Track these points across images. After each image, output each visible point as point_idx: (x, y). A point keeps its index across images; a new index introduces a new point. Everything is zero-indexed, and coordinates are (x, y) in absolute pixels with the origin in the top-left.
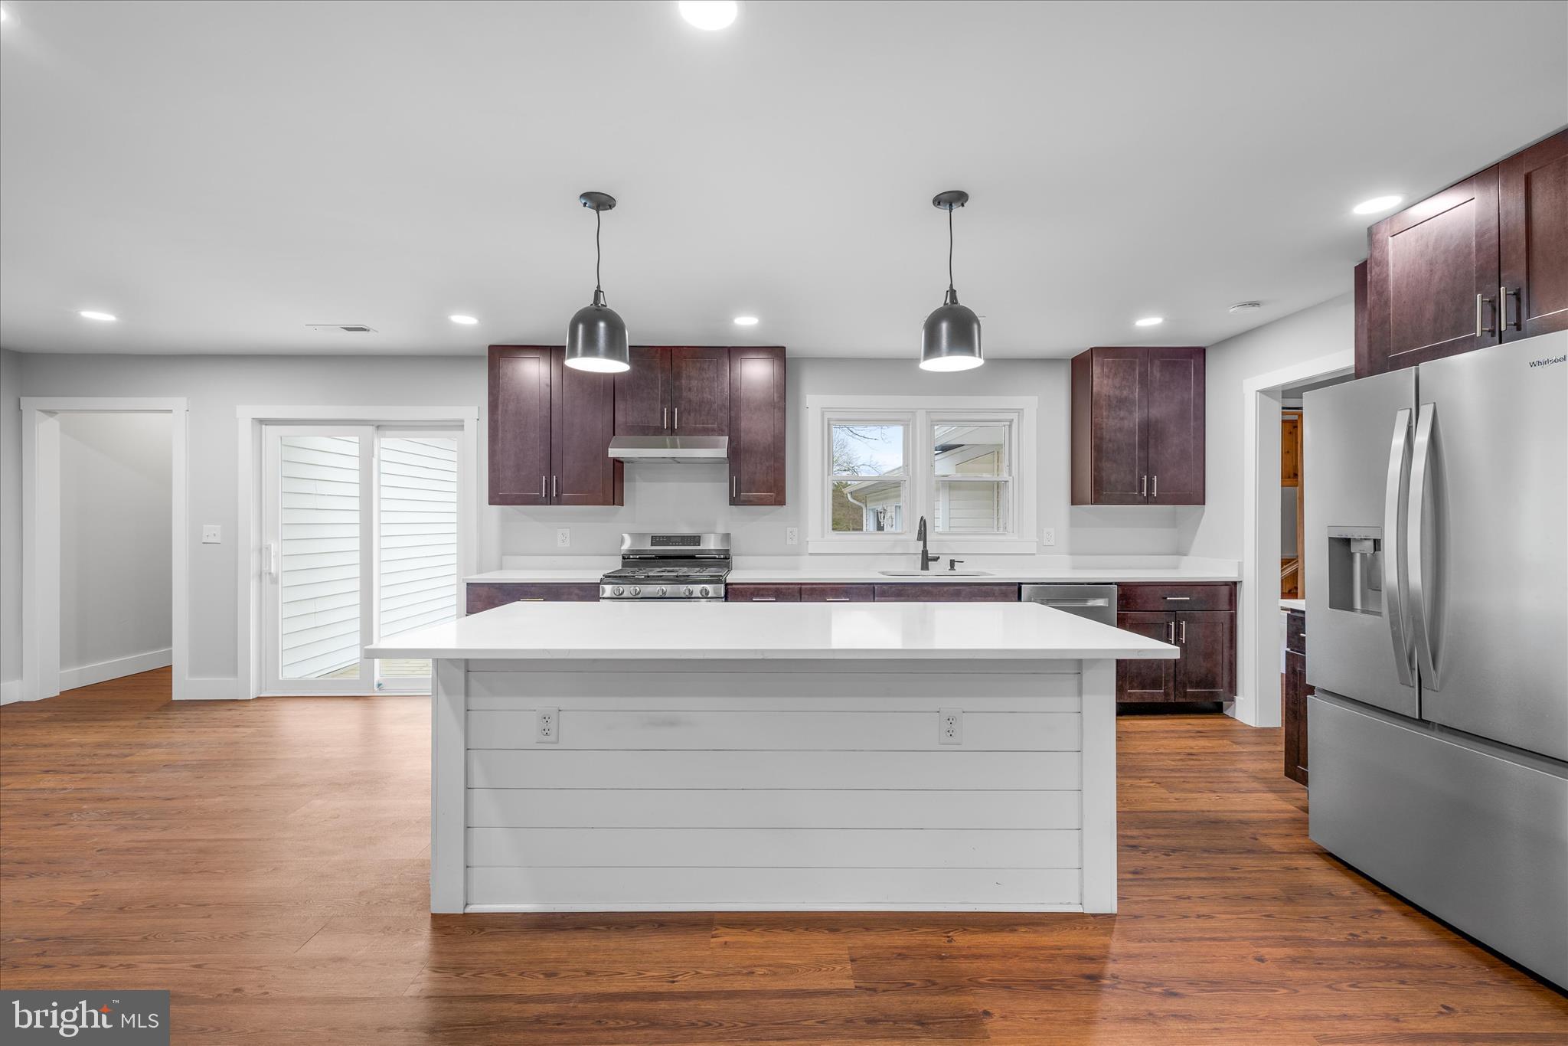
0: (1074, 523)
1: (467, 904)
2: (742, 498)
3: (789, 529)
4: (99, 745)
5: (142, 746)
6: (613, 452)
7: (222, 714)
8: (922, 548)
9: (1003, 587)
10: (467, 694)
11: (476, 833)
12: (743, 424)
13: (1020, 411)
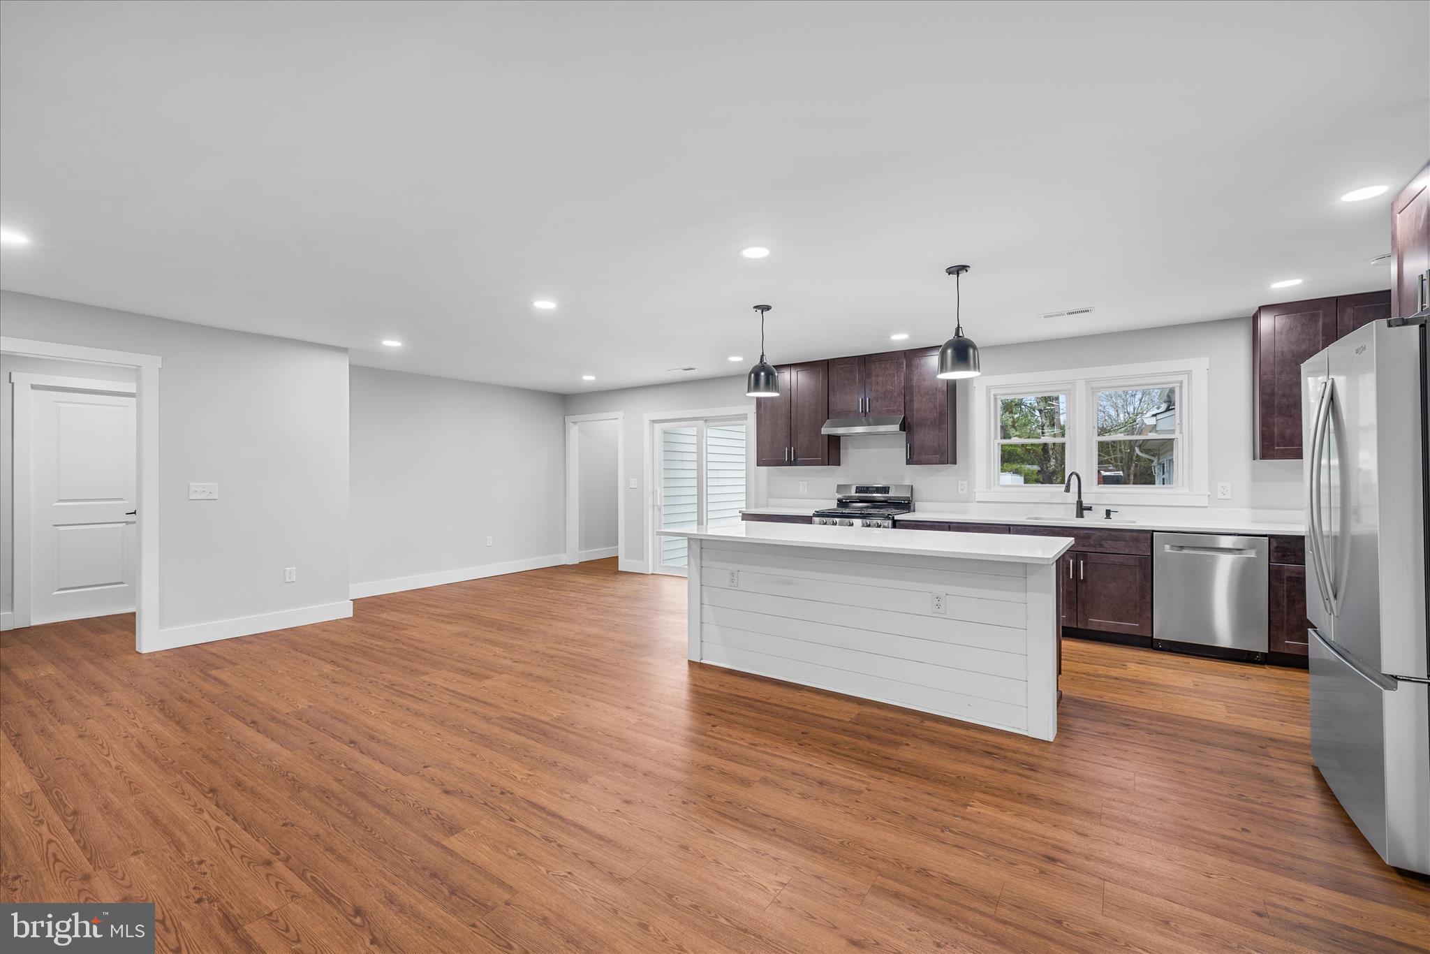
0: (1255, 477)
1: (702, 659)
2: (915, 459)
3: (960, 482)
4: (590, 585)
5: (604, 587)
6: (825, 431)
7: (636, 578)
8: (1077, 499)
9: (1135, 534)
10: (701, 559)
11: (705, 626)
12: (916, 405)
13: (1189, 373)
